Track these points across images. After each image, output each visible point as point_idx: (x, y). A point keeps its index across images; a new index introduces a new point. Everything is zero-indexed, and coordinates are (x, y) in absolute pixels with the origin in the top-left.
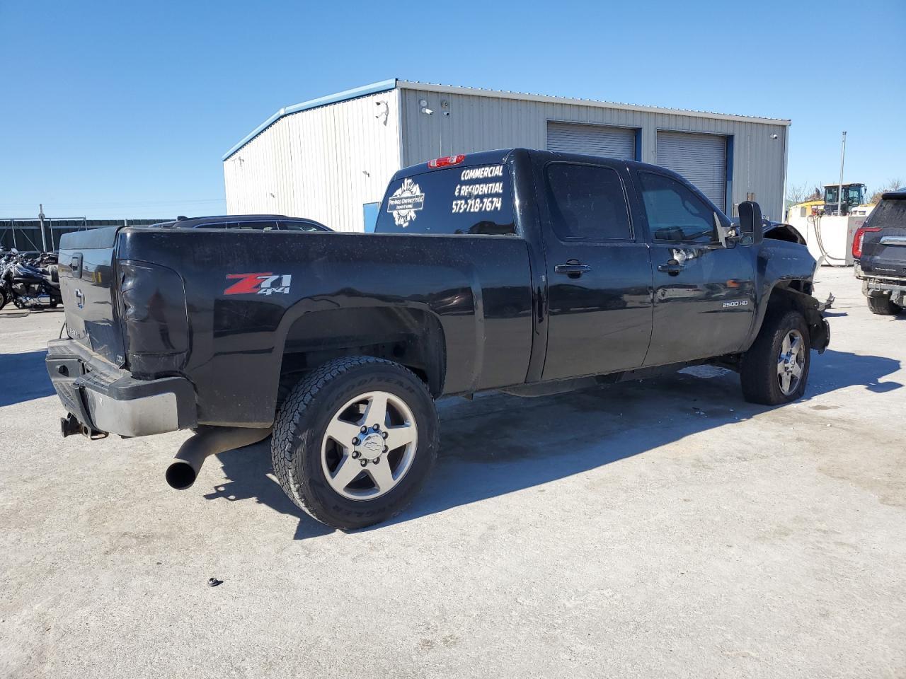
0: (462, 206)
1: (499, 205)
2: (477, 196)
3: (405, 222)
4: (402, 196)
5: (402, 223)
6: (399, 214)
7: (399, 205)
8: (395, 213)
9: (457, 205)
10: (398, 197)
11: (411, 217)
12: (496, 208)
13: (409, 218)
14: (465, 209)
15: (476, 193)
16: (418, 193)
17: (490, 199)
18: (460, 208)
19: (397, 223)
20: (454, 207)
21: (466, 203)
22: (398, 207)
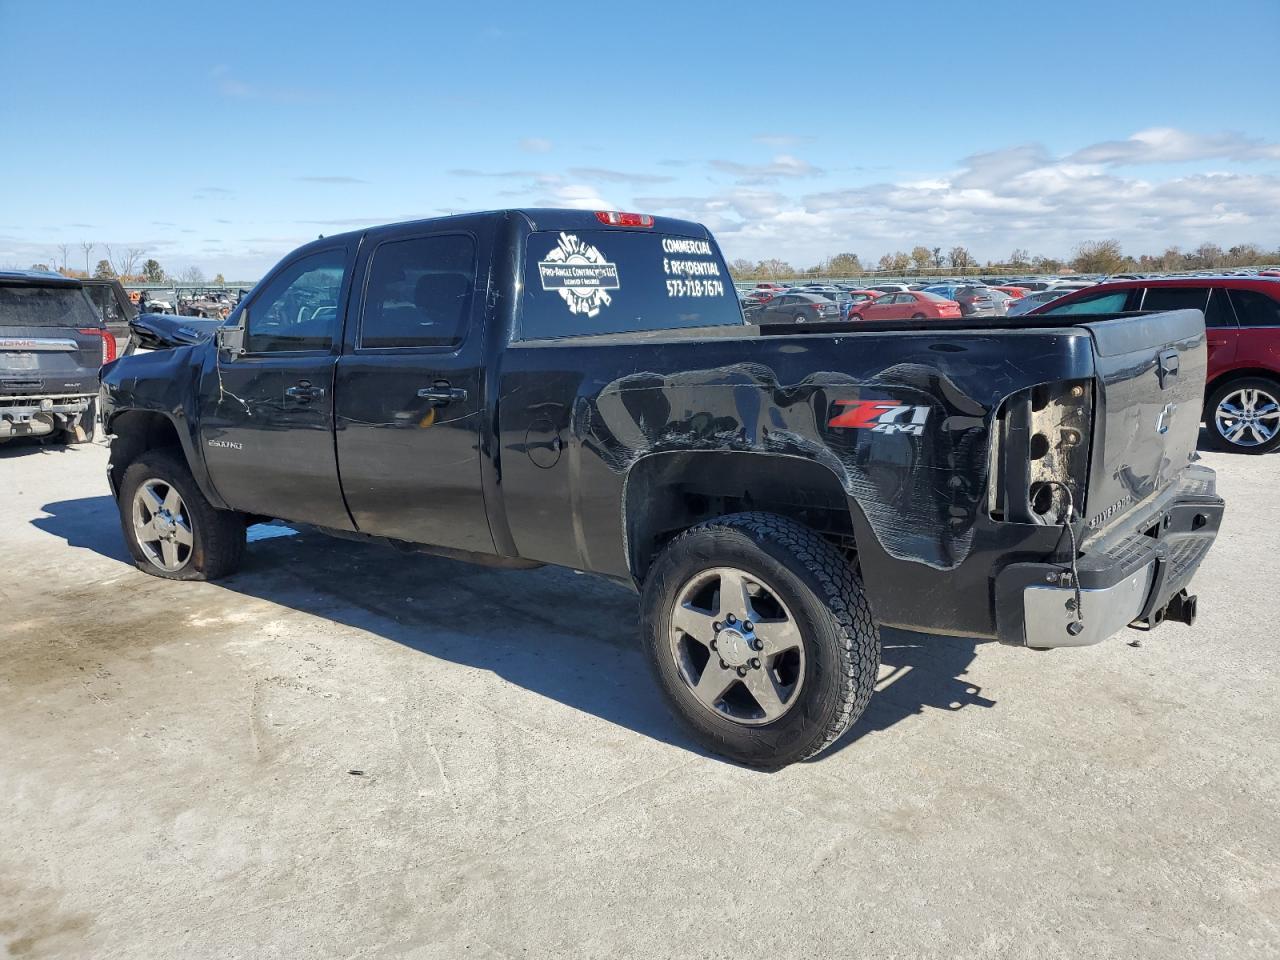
0: (680, 288)
1: (721, 290)
2: (694, 277)
3: (591, 309)
4: (568, 263)
5: (586, 310)
6: (573, 294)
7: (567, 278)
8: (563, 292)
9: (672, 286)
10: (560, 263)
11: (602, 300)
12: (719, 293)
13: (597, 302)
14: (685, 293)
15: (692, 272)
16: (601, 261)
17: (710, 282)
18: (678, 291)
19: (573, 309)
20: (669, 288)
21: (684, 284)
22: (567, 282)
